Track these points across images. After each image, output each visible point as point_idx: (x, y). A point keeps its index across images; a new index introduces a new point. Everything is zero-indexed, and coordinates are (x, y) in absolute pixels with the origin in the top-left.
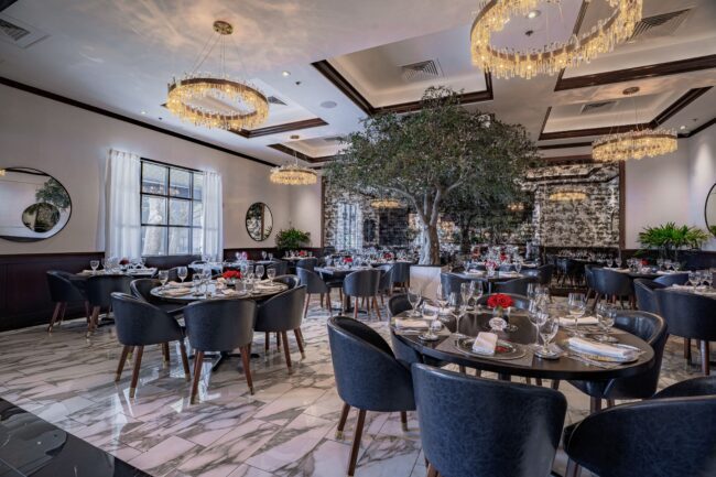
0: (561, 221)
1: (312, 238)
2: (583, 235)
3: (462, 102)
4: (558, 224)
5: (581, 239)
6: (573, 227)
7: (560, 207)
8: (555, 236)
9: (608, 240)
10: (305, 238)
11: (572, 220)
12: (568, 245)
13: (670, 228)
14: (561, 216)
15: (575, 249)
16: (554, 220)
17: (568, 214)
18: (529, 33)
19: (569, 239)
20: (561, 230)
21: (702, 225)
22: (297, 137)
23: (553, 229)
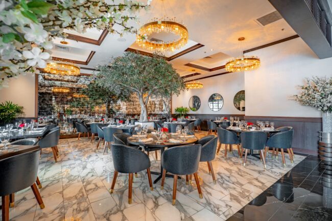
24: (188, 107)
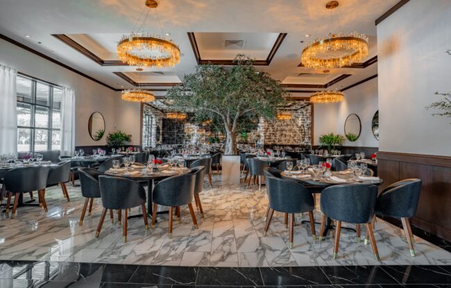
0: (286, 131)
1: (132, 139)
2: (295, 138)
3: (254, 65)
4: (284, 132)
5: (294, 140)
6: (291, 134)
7: (285, 124)
8: (283, 138)
9: (306, 141)
10: (127, 138)
11: (290, 130)
12: (289, 144)
13: (332, 135)
14: (286, 128)
15: (293, 146)
16: (282, 130)
17: (289, 127)
18: (302, 42)
19: (289, 140)
20: (285, 135)
21: (343, 134)
22: (141, 70)
23: (282, 135)
24: (344, 135)
